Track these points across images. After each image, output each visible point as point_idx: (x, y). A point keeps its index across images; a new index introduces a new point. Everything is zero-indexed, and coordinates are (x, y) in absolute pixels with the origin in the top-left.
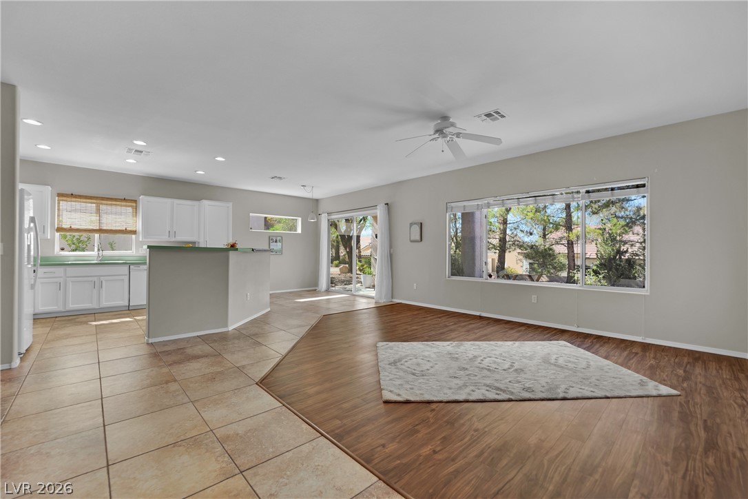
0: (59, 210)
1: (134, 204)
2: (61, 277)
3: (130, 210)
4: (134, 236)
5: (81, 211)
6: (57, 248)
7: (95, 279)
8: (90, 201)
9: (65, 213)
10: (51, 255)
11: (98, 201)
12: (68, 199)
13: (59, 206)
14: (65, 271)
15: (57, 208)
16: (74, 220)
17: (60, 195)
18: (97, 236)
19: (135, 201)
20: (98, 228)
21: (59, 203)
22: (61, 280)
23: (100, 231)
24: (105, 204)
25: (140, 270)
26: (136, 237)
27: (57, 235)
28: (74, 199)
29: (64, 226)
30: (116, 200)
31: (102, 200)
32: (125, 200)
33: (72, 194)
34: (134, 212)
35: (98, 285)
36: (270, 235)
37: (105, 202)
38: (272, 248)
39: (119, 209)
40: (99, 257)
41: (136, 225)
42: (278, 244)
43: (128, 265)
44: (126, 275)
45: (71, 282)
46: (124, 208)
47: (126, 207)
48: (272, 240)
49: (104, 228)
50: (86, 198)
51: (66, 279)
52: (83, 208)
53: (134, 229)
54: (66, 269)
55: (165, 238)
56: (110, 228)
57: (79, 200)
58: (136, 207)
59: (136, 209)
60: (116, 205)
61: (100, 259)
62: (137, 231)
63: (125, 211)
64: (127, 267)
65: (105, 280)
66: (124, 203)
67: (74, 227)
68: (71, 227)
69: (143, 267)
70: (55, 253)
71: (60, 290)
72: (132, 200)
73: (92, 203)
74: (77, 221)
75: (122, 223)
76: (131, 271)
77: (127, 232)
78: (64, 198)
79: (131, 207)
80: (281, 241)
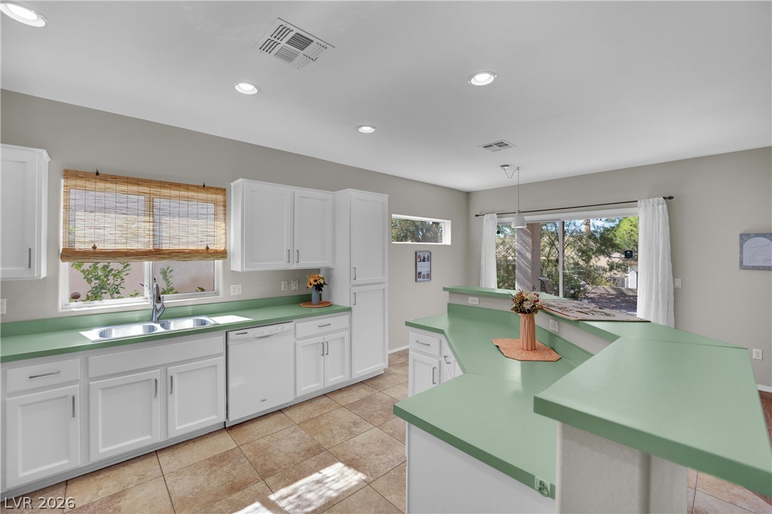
0: (67, 208)
1: (220, 197)
2: (75, 382)
4: (219, 263)
5: (116, 210)
6: (62, 298)
7: (156, 374)
8: (135, 188)
9: (80, 215)
11: (153, 190)
12: (90, 185)
13: (67, 200)
14: (86, 365)
15: (62, 204)
16: (102, 231)
17: (69, 174)
18: (147, 264)
19: (224, 190)
20: (151, 247)
21: (67, 193)
22: (75, 389)
23: (156, 254)
24: (165, 197)
25: (247, 340)
26: (224, 265)
27: (65, 266)
28: (101, 185)
29: (79, 247)
30: (187, 187)
31: (161, 187)
32: (204, 187)
33: (97, 174)
34: (221, 212)
35: (163, 386)
36: (418, 249)
37: (165, 192)
38: (419, 270)
39: (194, 207)
40: (157, 311)
41: (226, 240)
42: (427, 263)
43: (225, 331)
44: (219, 355)
45: (100, 391)
46: (203, 205)
47: (207, 201)
48: (419, 257)
49: (165, 247)
50: (128, 182)
51: (89, 385)
52: (120, 205)
53: (223, 249)
54: (87, 359)
55: (282, 265)
56: (176, 248)
57: (112, 186)
58: (225, 202)
59: (225, 206)
60: (188, 199)
61: (158, 315)
62: (228, 252)
63: (204, 211)
64: (222, 337)
65: (178, 374)
66: (202, 195)
67: (100, 247)
68: (94, 247)
69: (252, 332)
70: (60, 310)
71: (74, 416)
72: (217, 189)
73: (139, 194)
74: (106, 233)
75: (199, 235)
76: (230, 343)
77: (210, 254)
78: (80, 182)
79: (215, 203)
80: (429, 259)
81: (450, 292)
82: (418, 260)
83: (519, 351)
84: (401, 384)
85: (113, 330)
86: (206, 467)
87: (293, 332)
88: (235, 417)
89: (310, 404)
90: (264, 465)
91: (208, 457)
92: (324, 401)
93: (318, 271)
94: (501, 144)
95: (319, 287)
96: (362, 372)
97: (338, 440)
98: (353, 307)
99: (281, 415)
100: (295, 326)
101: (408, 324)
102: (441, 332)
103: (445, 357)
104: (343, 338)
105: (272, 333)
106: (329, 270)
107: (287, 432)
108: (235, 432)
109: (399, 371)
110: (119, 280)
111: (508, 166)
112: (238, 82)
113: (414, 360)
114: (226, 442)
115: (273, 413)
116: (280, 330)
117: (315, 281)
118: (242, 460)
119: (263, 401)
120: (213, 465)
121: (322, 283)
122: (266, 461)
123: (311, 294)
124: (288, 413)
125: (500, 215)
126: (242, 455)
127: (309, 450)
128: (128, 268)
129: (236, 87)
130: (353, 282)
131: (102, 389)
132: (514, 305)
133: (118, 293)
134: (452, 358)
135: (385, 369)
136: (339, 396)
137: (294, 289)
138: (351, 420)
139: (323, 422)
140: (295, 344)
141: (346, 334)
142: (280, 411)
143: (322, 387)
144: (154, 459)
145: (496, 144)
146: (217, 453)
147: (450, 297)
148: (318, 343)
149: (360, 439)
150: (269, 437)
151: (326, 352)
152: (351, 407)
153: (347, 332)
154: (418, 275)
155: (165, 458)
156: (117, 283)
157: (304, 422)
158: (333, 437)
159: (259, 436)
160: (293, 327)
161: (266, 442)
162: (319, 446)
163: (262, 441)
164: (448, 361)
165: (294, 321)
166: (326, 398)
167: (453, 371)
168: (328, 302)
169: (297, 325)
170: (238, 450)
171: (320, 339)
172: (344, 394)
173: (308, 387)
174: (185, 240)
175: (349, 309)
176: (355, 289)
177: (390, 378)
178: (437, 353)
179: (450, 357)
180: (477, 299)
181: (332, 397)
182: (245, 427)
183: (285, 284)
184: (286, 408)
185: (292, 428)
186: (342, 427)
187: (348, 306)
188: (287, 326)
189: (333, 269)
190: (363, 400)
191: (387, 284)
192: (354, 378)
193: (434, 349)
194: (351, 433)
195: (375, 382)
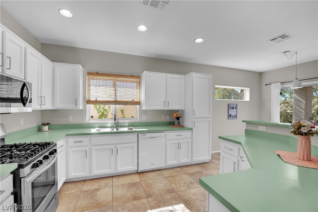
1: (138, 80)
2: (87, 146)
3: (135, 85)
4: (138, 106)
5: (103, 86)
6: (88, 117)
7: (112, 147)
8: (108, 78)
9: (92, 88)
10: (84, 123)
11: (115, 78)
12: (95, 77)
14: (90, 140)
15: (87, 84)
16: (98, 94)
17: (89, 74)
18: (113, 106)
19: (139, 77)
20: (114, 100)
21: (88, 80)
22: (87, 148)
23: (116, 102)
25: (146, 138)
26: (140, 107)
28: (98, 77)
29: (92, 99)
30: (126, 76)
31: (117, 77)
32: (132, 76)
33: (97, 73)
34: (139, 86)
35: (115, 152)
36: (229, 103)
37: (119, 79)
38: (230, 113)
39: (129, 84)
40: (116, 124)
41: (140, 97)
42: (235, 110)
43: (137, 133)
44: (135, 143)
45: (94, 150)
46: (132, 84)
47: (133, 82)
48: (230, 107)
49: (118, 100)
50: (106, 76)
51: (91, 148)
52: (104, 84)
53: (139, 101)
54: (91, 138)
55: (161, 107)
56: (122, 100)
57: (102, 77)
58: (140, 82)
59: (140, 83)
60: (126, 81)
61: (116, 125)
62: (141, 102)
63: (132, 86)
64: (136, 136)
65: (120, 148)
66: (131, 79)
67: (98, 99)
68: (96, 99)
69: (148, 135)
70: (87, 121)
71: (86, 158)
72: (137, 77)
73: (110, 80)
74: (100, 94)
75: (130, 95)
76: (139, 138)
77: (134, 102)
78: (92, 77)
79: (136, 82)
80: (236, 108)
81: (247, 123)
82: (230, 108)
83: (296, 160)
84: (217, 168)
85: (101, 129)
86: (127, 187)
87: (165, 137)
88: (141, 169)
89: (172, 170)
90: (149, 192)
91: (129, 183)
92: (179, 169)
93: (178, 111)
94: (283, 37)
95: (178, 118)
96: (198, 159)
97: (182, 189)
98: (193, 128)
99: (159, 172)
100: (166, 134)
101: (220, 137)
102: (240, 143)
103: (241, 157)
104: (188, 142)
105: (156, 136)
106: (183, 111)
107: (160, 180)
108: (141, 175)
109: (217, 162)
110: (107, 112)
111: (288, 52)
112: (139, 26)
113: (223, 157)
114: (136, 178)
115: (156, 170)
116: (159, 135)
117: (176, 115)
118: (141, 187)
119: (152, 164)
120: (130, 186)
121: (179, 116)
122: (150, 190)
123: (175, 122)
124: (162, 171)
125: (282, 83)
126: (141, 185)
127: (168, 190)
128: (110, 108)
129: (138, 28)
130: (194, 117)
131: (95, 150)
132: (293, 129)
133: (107, 117)
134: (245, 159)
135: (209, 160)
136: (186, 168)
137: (168, 119)
138: (189, 181)
139: (177, 179)
140: (166, 142)
141: (190, 140)
142: (159, 170)
143: (178, 163)
144: (111, 179)
145: (279, 37)
146: (132, 182)
147: (246, 126)
148: (176, 143)
149: (193, 191)
150: (153, 180)
151: (180, 148)
152: (191, 175)
153: (190, 139)
154: (230, 116)
155: (115, 179)
156: (106, 114)
157: (169, 177)
158: (180, 187)
159: (149, 179)
160: (165, 134)
161: (151, 182)
162: (173, 189)
163: (150, 181)
164: (242, 160)
165: (166, 132)
166: (180, 168)
167: (245, 166)
168: (182, 126)
169: (167, 134)
170: (140, 182)
171: (177, 141)
172: (188, 168)
173: (172, 162)
174: (125, 97)
175: (192, 129)
176: (194, 120)
177: (212, 164)
178: (237, 155)
179: (244, 158)
180: (265, 127)
181: (183, 168)
182: (145, 174)
183: (164, 116)
184: (162, 169)
185: (163, 179)
186: (185, 183)
187: (191, 127)
188: (162, 134)
189: (185, 110)
190: (197, 173)
191: (211, 118)
192: (193, 161)
193: (236, 153)
194: (189, 187)
195: (204, 165)
